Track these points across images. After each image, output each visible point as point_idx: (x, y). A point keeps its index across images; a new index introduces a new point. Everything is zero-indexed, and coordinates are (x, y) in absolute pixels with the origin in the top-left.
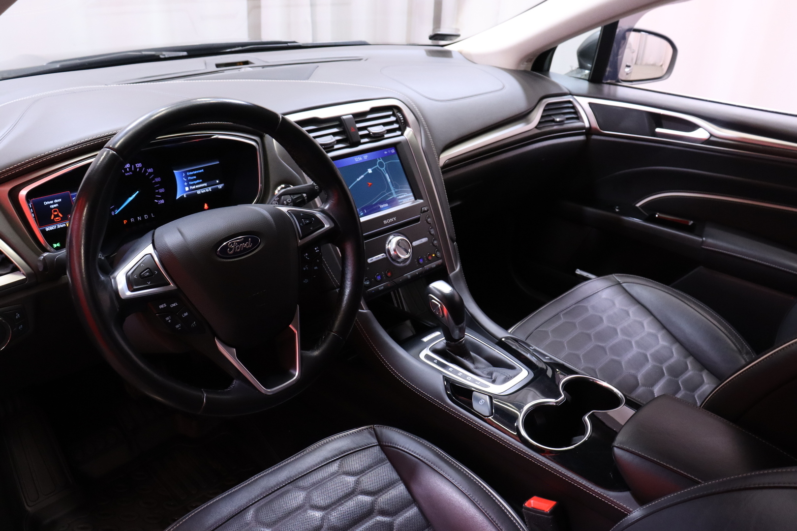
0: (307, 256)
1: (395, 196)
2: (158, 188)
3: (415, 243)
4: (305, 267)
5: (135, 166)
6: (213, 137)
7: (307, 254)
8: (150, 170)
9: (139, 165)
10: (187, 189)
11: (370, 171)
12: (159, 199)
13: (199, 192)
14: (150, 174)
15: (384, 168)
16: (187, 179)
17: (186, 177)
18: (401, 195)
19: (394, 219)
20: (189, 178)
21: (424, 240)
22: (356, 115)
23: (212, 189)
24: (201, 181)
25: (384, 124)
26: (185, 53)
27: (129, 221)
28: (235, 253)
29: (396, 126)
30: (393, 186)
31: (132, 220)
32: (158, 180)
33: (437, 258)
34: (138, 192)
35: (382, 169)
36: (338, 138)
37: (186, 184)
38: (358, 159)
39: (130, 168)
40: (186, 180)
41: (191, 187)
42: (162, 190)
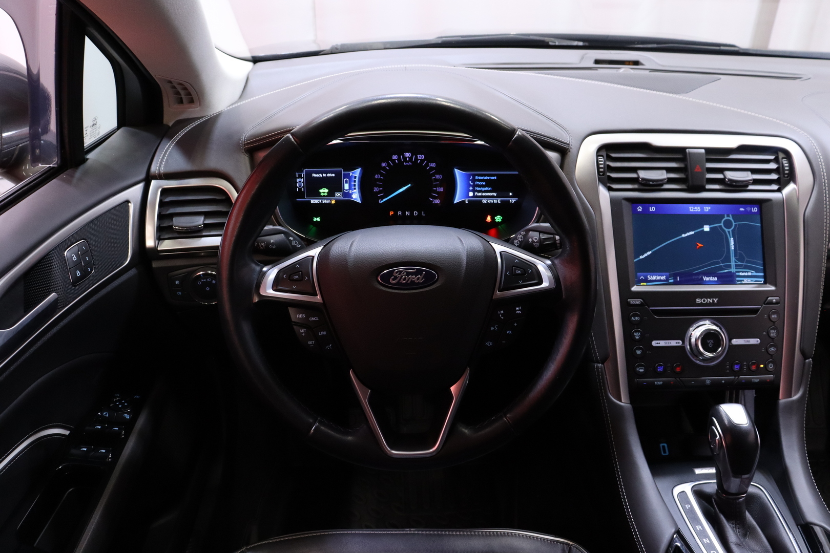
0: (502, 314)
1: (733, 270)
2: (437, 186)
3: (735, 342)
4: (494, 327)
5: (416, 157)
6: (476, 142)
7: (502, 312)
8: (432, 165)
9: (421, 157)
10: (471, 194)
11: (707, 228)
12: (435, 198)
13: (484, 201)
14: (432, 168)
15: (730, 230)
16: (474, 183)
17: (474, 180)
18: (743, 272)
19: (713, 301)
20: (476, 183)
21: (754, 341)
22: (709, 151)
23: (501, 201)
24: (490, 189)
25: (754, 171)
27: (396, 213)
28: (398, 283)
29: (774, 176)
30: (735, 256)
31: (400, 213)
32: (439, 177)
33: (766, 371)
34: (410, 185)
35: (727, 230)
36: (672, 175)
37: (471, 188)
38: (695, 209)
39: (411, 158)
40: (472, 184)
41: (476, 193)
42: (440, 189)
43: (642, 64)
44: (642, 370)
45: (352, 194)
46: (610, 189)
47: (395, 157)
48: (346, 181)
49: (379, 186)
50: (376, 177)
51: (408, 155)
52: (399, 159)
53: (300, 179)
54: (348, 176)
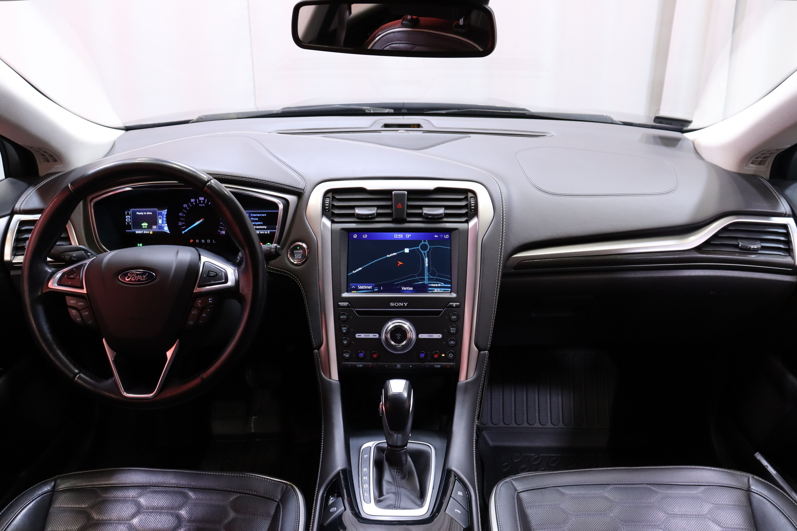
0: (200, 303)
1: (426, 282)
3: (421, 336)
4: (194, 312)
7: (200, 301)
11: (407, 250)
12: (221, 230)
13: (258, 232)
15: (426, 252)
18: (434, 284)
19: (404, 305)
20: (252, 219)
21: (438, 336)
22: (411, 192)
23: (270, 232)
24: (261, 223)
25: (446, 207)
26: (392, 111)
27: (194, 241)
28: (130, 281)
29: (464, 211)
30: (429, 271)
31: (197, 241)
33: (447, 359)
34: (202, 220)
35: (423, 252)
36: (381, 211)
38: (399, 236)
39: (204, 201)
43: (422, 127)
44: (347, 356)
45: (163, 227)
46: (333, 222)
47: (192, 200)
48: (160, 217)
49: (182, 221)
50: (180, 214)
51: (202, 199)
52: (196, 201)
53: (128, 216)
54: (159, 214)
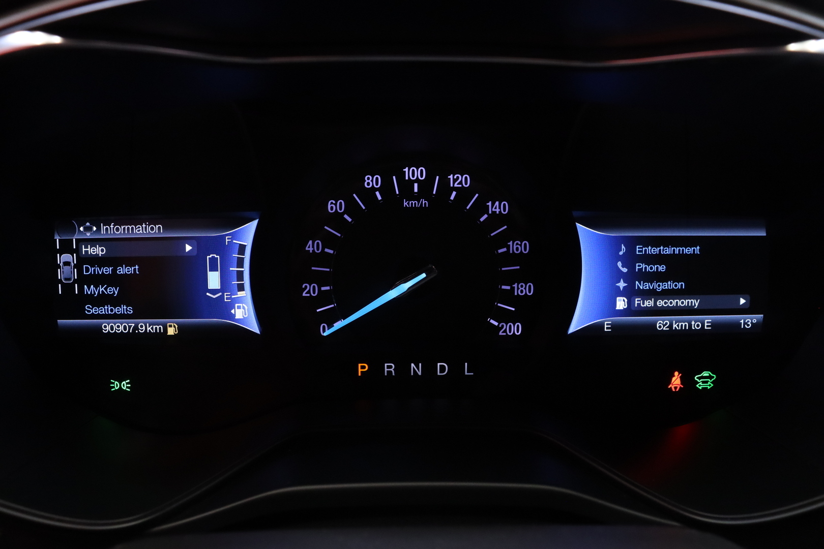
2: (512, 278)
5: (444, 183)
8: (498, 207)
9: (460, 180)
10: (621, 304)
12: (506, 317)
13: (662, 323)
14: (496, 219)
16: (631, 267)
17: (631, 259)
20: (640, 266)
23: (714, 324)
24: (680, 285)
27: (376, 368)
31: (389, 368)
32: (519, 247)
34: (424, 275)
37: (622, 285)
39: (426, 185)
40: (625, 270)
41: (637, 301)
42: (524, 289)
45: (231, 305)
47: (372, 181)
48: (213, 261)
49: (321, 279)
50: (310, 247)
51: (415, 173)
52: (386, 188)
53: (66, 257)
54: (219, 246)
